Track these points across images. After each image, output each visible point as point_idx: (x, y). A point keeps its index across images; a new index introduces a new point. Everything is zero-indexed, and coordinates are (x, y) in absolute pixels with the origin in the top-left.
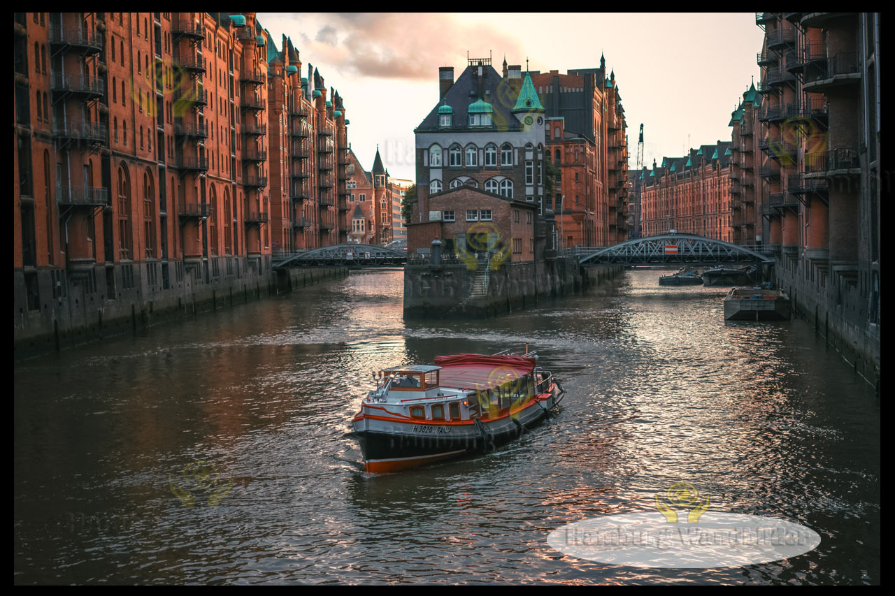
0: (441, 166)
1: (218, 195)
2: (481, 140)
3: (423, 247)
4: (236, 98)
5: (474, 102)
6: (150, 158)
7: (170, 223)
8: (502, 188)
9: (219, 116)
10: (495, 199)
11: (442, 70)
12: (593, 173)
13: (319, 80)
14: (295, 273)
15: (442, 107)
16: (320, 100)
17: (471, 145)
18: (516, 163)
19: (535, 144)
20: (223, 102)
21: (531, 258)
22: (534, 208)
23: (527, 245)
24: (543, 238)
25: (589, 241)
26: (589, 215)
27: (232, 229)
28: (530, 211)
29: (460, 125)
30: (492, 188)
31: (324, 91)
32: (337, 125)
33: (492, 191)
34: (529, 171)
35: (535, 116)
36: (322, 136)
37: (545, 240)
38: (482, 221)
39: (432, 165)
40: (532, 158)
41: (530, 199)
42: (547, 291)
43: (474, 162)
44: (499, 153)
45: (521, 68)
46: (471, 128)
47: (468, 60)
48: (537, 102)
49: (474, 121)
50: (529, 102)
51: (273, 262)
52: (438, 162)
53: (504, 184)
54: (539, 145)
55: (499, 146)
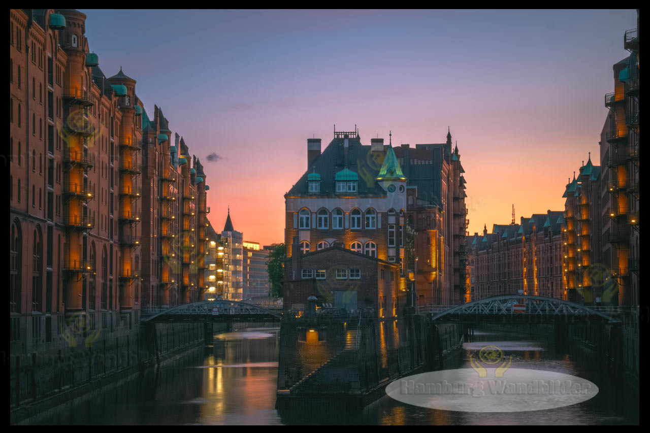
0: (309, 228)
1: (97, 252)
2: (347, 205)
3: (298, 303)
4: (115, 162)
5: (340, 171)
6: (40, 216)
7: (54, 279)
8: (366, 249)
9: (101, 178)
10: (364, 259)
11: (310, 141)
13: (184, 148)
14: (161, 327)
15: (311, 175)
16: (184, 165)
17: (339, 211)
18: (380, 227)
19: (397, 210)
20: (104, 165)
22: (396, 268)
23: (390, 302)
24: (404, 296)
25: (439, 300)
27: (108, 285)
28: (393, 271)
29: (328, 189)
30: (356, 249)
31: (189, 159)
32: (198, 190)
34: (391, 234)
35: (397, 184)
36: (185, 199)
37: (406, 298)
38: (350, 280)
39: (300, 228)
40: (395, 223)
41: (393, 259)
42: (406, 346)
43: (340, 226)
44: (363, 217)
45: (384, 141)
46: (338, 194)
47: (335, 132)
48: (399, 172)
49: (341, 188)
50: (391, 172)
51: (142, 316)
52: (307, 225)
53: (368, 246)
54: (401, 211)
55: (363, 211)
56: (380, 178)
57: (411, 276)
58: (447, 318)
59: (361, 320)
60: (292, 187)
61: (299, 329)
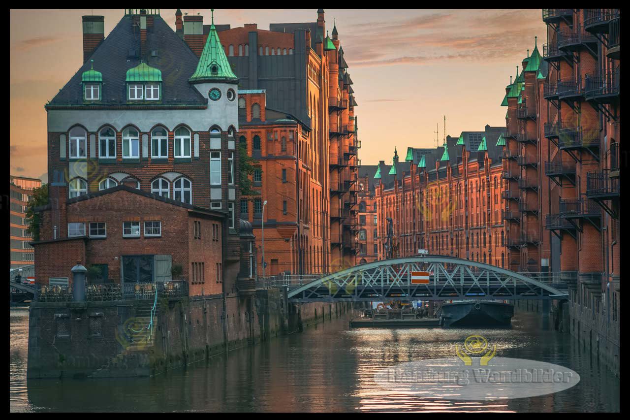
2: (145, 121)
3: (58, 276)
5: (133, 67)
8: (175, 189)
10: (166, 205)
11: (87, 20)
12: (307, 169)
15: (87, 73)
17: (132, 129)
18: (197, 155)
19: (225, 128)
21: (217, 290)
22: (223, 219)
23: (212, 272)
24: (236, 261)
25: (302, 267)
26: (301, 228)
28: (217, 223)
29: (114, 99)
30: (160, 190)
33: (160, 194)
34: (215, 164)
35: (224, 88)
37: (239, 264)
38: (146, 238)
39: (72, 157)
40: (220, 148)
41: (217, 205)
42: (241, 338)
43: (135, 153)
44: (171, 140)
46: (131, 103)
48: (226, 68)
49: (135, 94)
50: (214, 68)
52: (82, 152)
53: (178, 185)
54: (232, 128)
55: (171, 130)
59: (158, 301)
60: (59, 91)
61: (58, 317)
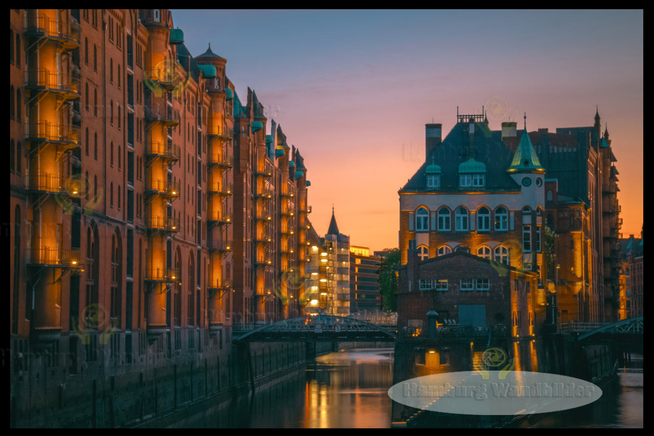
0: (428, 230)
1: (183, 259)
2: (472, 202)
3: (415, 319)
4: (203, 154)
5: (465, 161)
6: (119, 218)
7: (135, 290)
8: (496, 255)
9: (187, 173)
11: (429, 127)
13: (282, 138)
14: (255, 347)
15: (429, 167)
16: (282, 156)
17: (463, 210)
18: (512, 228)
19: (533, 208)
20: (191, 159)
22: (532, 278)
24: (543, 311)
25: (585, 316)
27: (196, 297)
28: (529, 281)
29: (450, 185)
30: (484, 255)
31: (287, 149)
32: (298, 186)
33: (484, 258)
34: (527, 235)
35: (534, 177)
36: (283, 197)
37: (545, 313)
38: (477, 291)
39: (417, 230)
40: (530, 223)
41: (529, 267)
43: (465, 227)
44: (492, 217)
45: (517, 125)
46: (462, 189)
47: (458, 116)
48: (536, 162)
49: (465, 182)
50: (526, 162)
51: (234, 334)
52: (425, 227)
53: (498, 251)
54: (538, 209)
55: (493, 210)
56: (512, 170)
57: (551, 287)
58: (597, 338)
59: (491, 340)
60: (407, 181)
61: (416, 350)
